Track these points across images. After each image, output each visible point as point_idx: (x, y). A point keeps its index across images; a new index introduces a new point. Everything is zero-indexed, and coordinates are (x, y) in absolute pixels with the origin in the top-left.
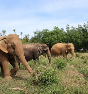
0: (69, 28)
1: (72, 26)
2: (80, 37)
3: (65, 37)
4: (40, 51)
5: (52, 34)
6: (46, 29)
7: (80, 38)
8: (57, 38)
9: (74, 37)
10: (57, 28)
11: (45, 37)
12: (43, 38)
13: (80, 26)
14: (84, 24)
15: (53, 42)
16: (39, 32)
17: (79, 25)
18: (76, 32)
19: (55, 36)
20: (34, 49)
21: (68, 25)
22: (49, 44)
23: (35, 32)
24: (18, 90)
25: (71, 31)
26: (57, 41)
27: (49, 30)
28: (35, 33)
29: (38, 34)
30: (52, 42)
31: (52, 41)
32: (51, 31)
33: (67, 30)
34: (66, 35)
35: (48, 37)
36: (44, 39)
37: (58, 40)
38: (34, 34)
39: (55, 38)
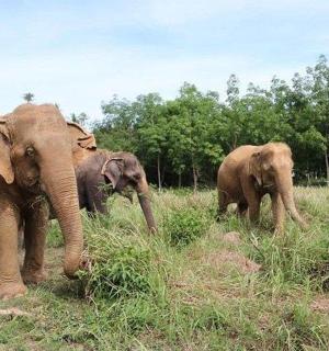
0: (237, 91)
1: (251, 84)
2: (277, 126)
3: (222, 127)
4: (111, 179)
5: (171, 112)
6: (151, 96)
7: (277, 131)
8: (189, 131)
9: (257, 127)
10: (194, 89)
11: (146, 126)
12: (136, 127)
13: (279, 84)
14: (296, 75)
15: (177, 144)
16: (123, 105)
17: (274, 81)
18: (265, 105)
19: (184, 122)
20: (86, 173)
21: (233, 79)
22: (159, 150)
23: (108, 107)
24: (12, 316)
25: (246, 101)
26: (189, 140)
27: (160, 99)
28: (107, 109)
29: (117, 111)
30: (173, 143)
31: (172, 139)
32: (169, 103)
33: (230, 99)
34: (225, 118)
35: (156, 123)
36: (141, 131)
37: (196, 138)
38: (101, 111)
39: (184, 127)
